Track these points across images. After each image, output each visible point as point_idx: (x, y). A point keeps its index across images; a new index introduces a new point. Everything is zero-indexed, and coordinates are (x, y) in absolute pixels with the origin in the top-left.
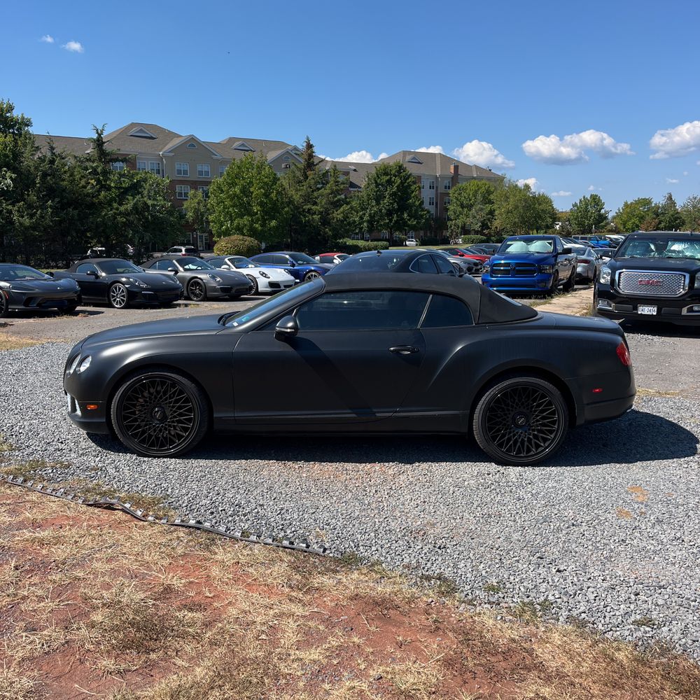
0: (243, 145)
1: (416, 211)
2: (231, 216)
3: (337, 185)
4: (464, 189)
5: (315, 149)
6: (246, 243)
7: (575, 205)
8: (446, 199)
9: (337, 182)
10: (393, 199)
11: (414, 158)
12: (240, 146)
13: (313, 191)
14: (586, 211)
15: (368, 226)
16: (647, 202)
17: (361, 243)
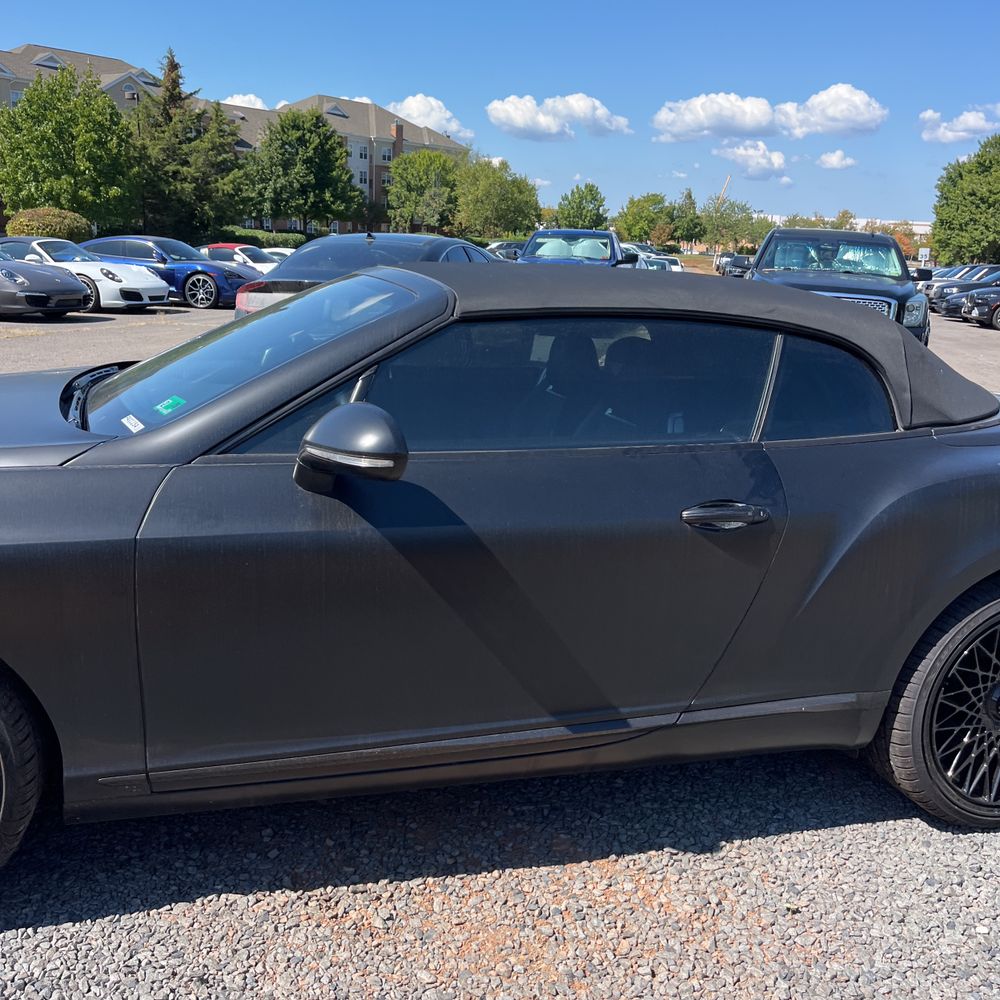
0: (51, 59)
1: (343, 188)
2: (37, 174)
3: (222, 136)
4: (411, 162)
5: (182, 71)
6: (67, 221)
7: (565, 198)
8: (385, 176)
9: (221, 131)
10: (308, 168)
11: (336, 108)
12: (45, 60)
13: (180, 143)
14: (580, 207)
15: (272, 208)
16: (656, 200)
17: (260, 234)
